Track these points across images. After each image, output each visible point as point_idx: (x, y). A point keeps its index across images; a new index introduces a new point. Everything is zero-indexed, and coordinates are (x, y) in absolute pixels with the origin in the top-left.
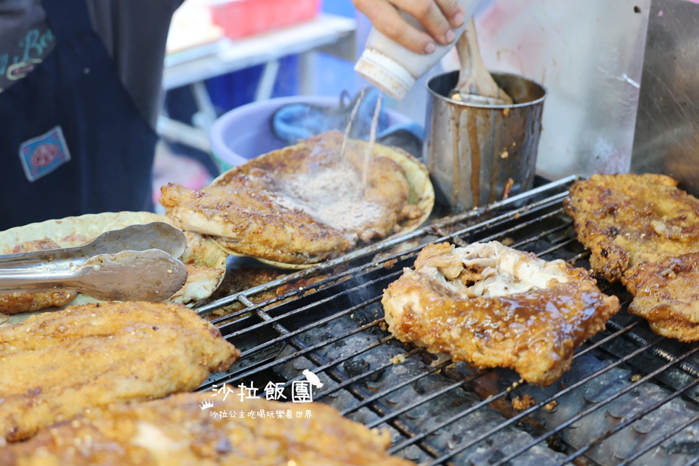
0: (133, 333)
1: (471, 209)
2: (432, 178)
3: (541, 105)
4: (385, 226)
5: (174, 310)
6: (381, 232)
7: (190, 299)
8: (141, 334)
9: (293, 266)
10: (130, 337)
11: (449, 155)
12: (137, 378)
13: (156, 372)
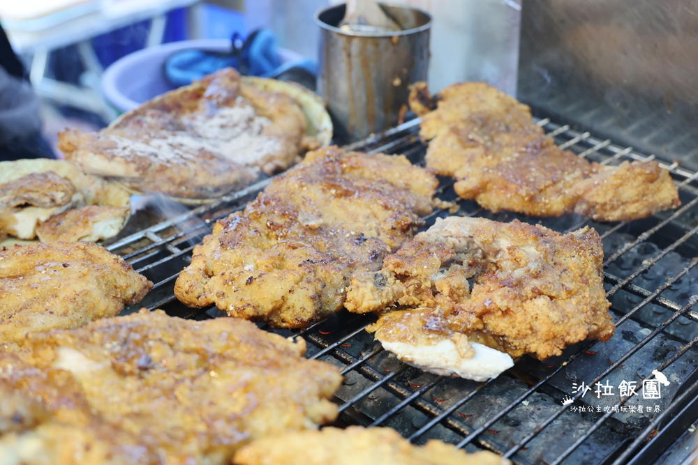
0: (43, 272)
1: (367, 136)
2: (329, 110)
3: (428, 31)
4: (286, 158)
5: (82, 247)
6: (282, 164)
7: (97, 239)
8: (52, 272)
9: (198, 202)
10: (41, 276)
11: (343, 86)
12: (51, 313)
13: (71, 306)
